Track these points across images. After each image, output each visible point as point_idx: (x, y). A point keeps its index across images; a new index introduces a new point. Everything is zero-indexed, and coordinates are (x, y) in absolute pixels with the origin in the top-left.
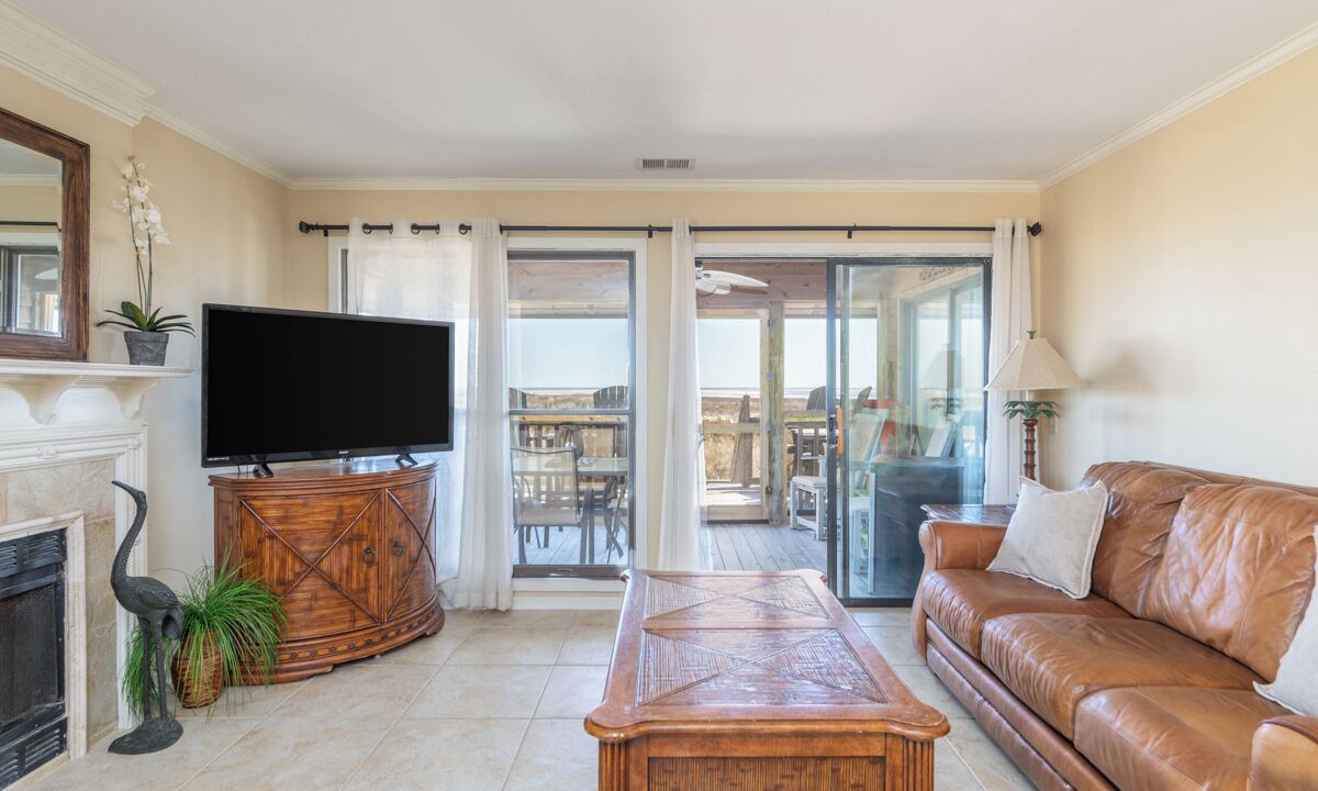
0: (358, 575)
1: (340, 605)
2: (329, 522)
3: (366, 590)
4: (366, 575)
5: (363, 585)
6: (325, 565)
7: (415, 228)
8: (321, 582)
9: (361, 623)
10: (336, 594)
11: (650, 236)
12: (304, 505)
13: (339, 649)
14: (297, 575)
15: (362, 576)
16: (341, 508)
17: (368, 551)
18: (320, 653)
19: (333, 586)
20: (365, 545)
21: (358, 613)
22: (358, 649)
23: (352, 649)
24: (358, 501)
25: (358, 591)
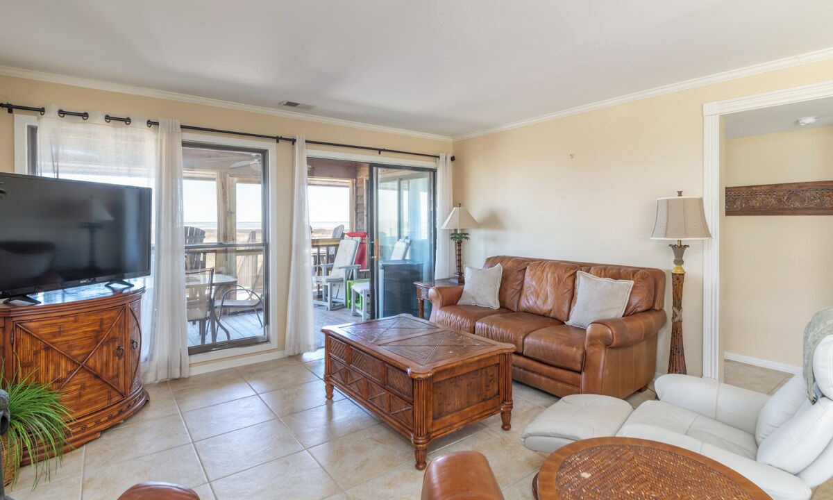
0: (113, 366)
1: (102, 389)
2: (94, 331)
3: (118, 376)
4: (118, 365)
5: (116, 373)
6: (91, 363)
7: (108, 118)
8: (88, 375)
9: (116, 399)
10: (98, 381)
11: (278, 142)
12: (75, 321)
13: (102, 420)
14: (69, 373)
15: (115, 366)
16: (102, 320)
17: (119, 348)
18: (89, 426)
19: (97, 377)
20: (117, 345)
21: (114, 392)
22: (115, 417)
23: (111, 418)
24: (113, 314)
25: (113, 377)
